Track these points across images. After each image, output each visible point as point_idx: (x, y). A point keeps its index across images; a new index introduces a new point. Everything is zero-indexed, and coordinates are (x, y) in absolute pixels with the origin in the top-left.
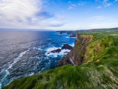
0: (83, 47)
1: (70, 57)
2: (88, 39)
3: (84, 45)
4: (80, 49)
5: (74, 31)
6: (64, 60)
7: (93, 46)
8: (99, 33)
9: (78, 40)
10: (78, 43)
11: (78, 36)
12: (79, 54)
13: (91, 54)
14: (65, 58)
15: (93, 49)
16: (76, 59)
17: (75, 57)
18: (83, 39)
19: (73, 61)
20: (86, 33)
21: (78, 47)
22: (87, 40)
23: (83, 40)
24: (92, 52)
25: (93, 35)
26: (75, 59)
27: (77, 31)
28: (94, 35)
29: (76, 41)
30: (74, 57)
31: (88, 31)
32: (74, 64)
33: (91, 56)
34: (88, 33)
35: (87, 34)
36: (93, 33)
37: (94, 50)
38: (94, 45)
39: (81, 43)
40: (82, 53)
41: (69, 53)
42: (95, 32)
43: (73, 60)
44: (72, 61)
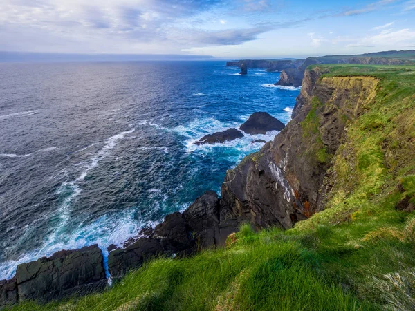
0: (326, 125)
1: (271, 159)
2: (352, 94)
3: (331, 117)
4: (316, 131)
5: (299, 61)
6: (251, 168)
7: (378, 121)
8: (404, 70)
9: (311, 99)
10: (308, 111)
11: (313, 80)
12: (307, 151)
13: (365, 156)
14: (254, 163)
15: (381, 135)
16: (294, 167)
17: (292, 159)
18: (330, 92)
19: (282, 174)
20: (349, 68)
21: (308, 125)
22: (347, 97)
23: (332, 99)
24: (373, 147)
25: (375, 77)
26: (289, 166)
27: (310, 61)
28: (381, 77)
29: (299, 102)
30: (285, 161)
31: (354, 59)
32: (283, 184)
33: (364, 163)
34: (354, 68)
35: (351, 72)
36: (378, 67)
37: (385, 141)
38: (385, 118)
39: (322, 110)
40: (321, 148)
41: (268, 145)
42: (386, 63)
43: (282, 169)
44: (277, 173)
